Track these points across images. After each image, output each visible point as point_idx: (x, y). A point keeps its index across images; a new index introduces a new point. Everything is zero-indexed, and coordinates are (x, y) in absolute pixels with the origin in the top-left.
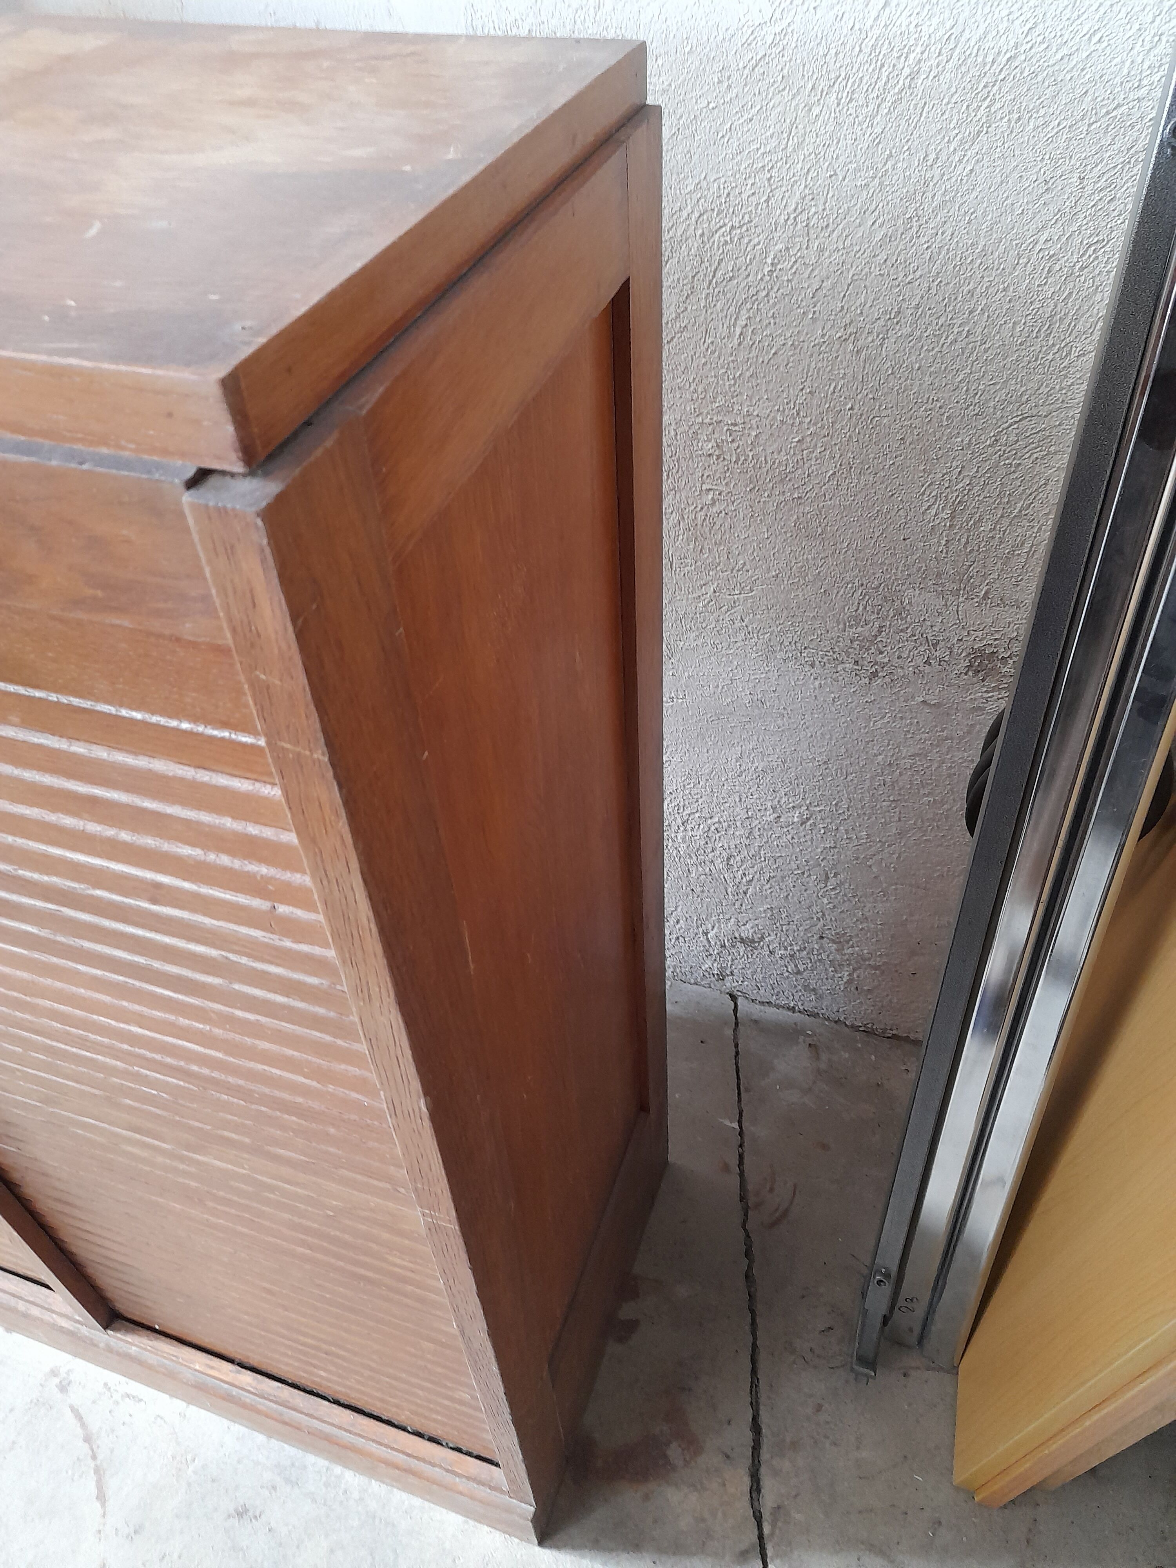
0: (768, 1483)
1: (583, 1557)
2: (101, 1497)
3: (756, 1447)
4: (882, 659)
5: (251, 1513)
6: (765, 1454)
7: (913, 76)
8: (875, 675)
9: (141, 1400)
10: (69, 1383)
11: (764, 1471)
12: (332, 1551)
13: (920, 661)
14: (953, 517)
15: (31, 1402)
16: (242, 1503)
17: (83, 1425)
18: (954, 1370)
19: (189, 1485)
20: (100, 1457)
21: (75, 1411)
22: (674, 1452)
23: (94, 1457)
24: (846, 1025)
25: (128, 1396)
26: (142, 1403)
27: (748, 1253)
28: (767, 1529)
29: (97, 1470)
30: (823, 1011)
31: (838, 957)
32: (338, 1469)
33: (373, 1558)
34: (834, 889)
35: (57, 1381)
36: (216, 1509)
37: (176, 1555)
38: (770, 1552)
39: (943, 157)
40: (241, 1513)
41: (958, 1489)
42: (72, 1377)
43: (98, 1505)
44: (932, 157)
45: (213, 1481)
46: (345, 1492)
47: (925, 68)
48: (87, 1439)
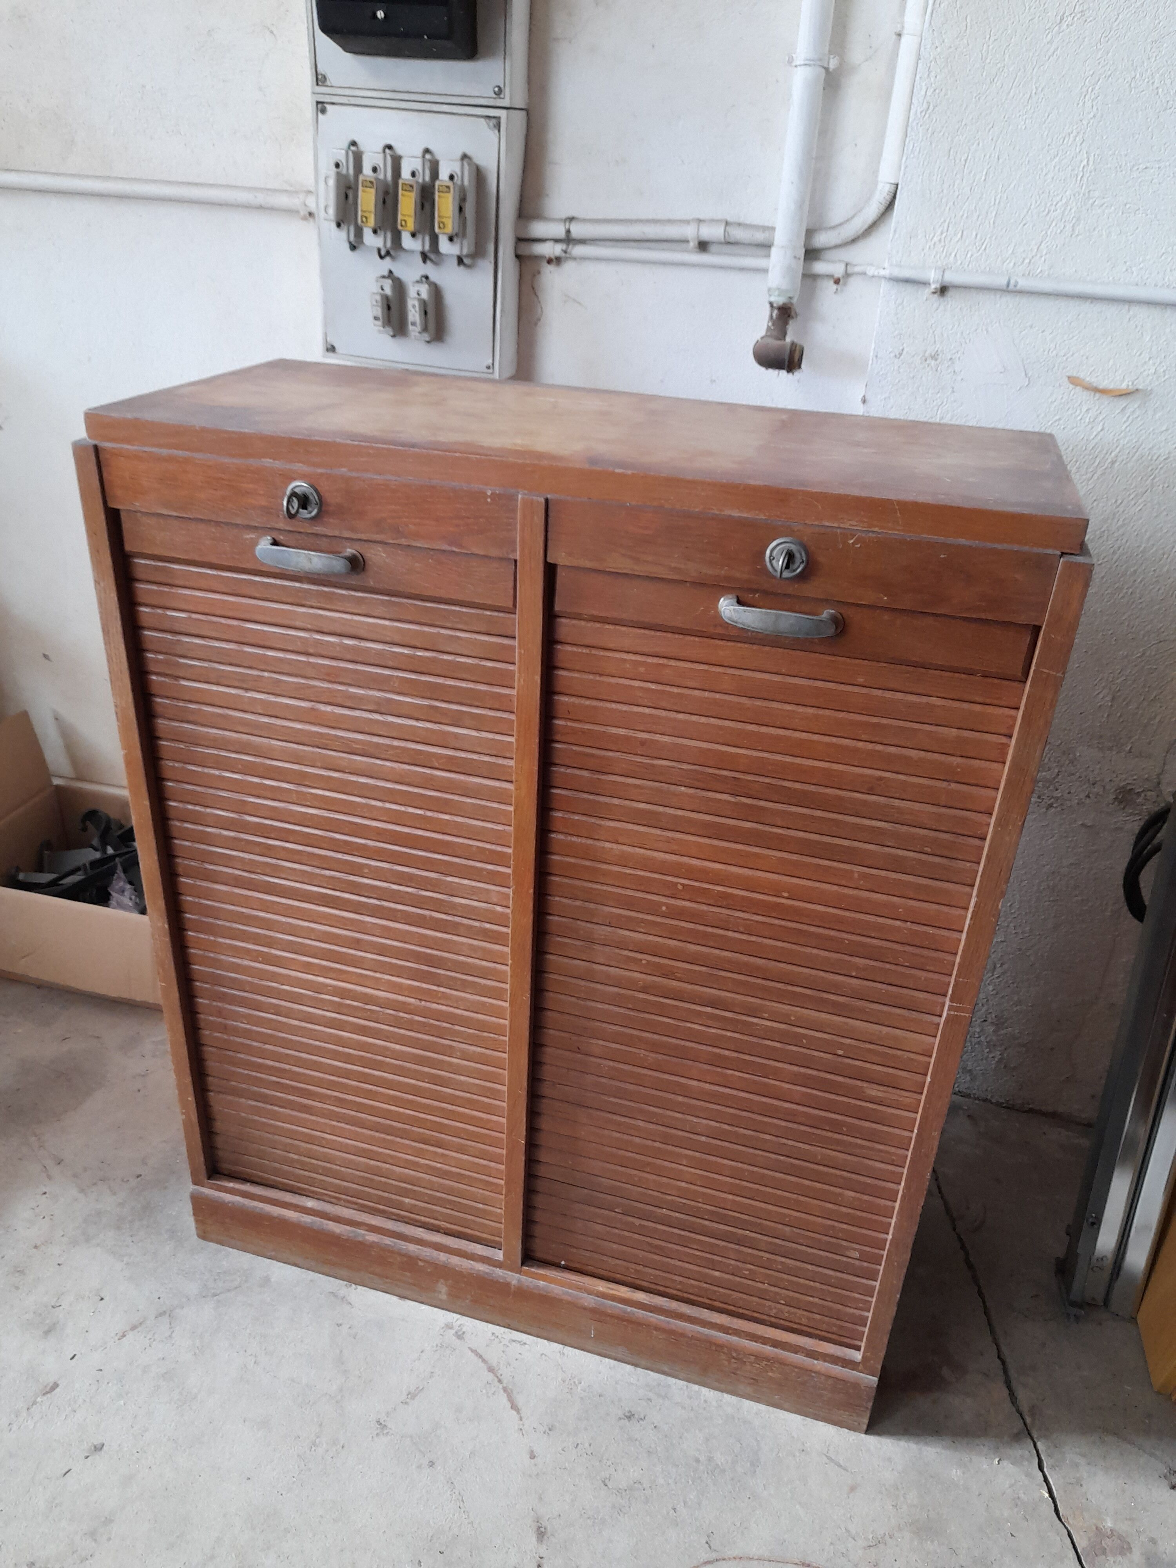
0: (1022, 1395)
1: (900, 1440)
2: (514, 1407)
3: (1005, 1371)
4: (1057, 794)
5: (636, 1416)
6: (1012, 1373)
7: (1113, 463)
8: (1051, 806)
9: (525, 1344)
10: (464, 1333)
11: (1014, 1384)
12: (707, 1440)
13: (1082, 796)
14: (1113, 699)
15: (437, 1346)
16: (627, 1409)
17: (484, 1361)
18: (1133, 1320)
19: (582, 1398)
20: (505, 1381)
21: (474, 1351)
22: (945, 1372)
23: (500, 1381)
24: (992, 1103)
25: (514, 1341)
26: (526, 1346)
27: (963, 1247)
28: (1028, 1420)
29: (505, 1390)
30: (974, 1092)
31: (994, 1038)
32: (697, 1388)
33: (741, 1444)
34: (998, 977)
35: (452, 1333)
36: (608, 1414)
37: (587, 1445)
38: (1035, 1436)
39: (1125, 502)
40: (630, 1416)
41: (1159, 1393)
42: (464, 1329)
43: (514, 1413)
44: (1119, 502)
45: (600, 1396)
46: (705, 1401)
47: (1120, 459)
48: (491, 1370)
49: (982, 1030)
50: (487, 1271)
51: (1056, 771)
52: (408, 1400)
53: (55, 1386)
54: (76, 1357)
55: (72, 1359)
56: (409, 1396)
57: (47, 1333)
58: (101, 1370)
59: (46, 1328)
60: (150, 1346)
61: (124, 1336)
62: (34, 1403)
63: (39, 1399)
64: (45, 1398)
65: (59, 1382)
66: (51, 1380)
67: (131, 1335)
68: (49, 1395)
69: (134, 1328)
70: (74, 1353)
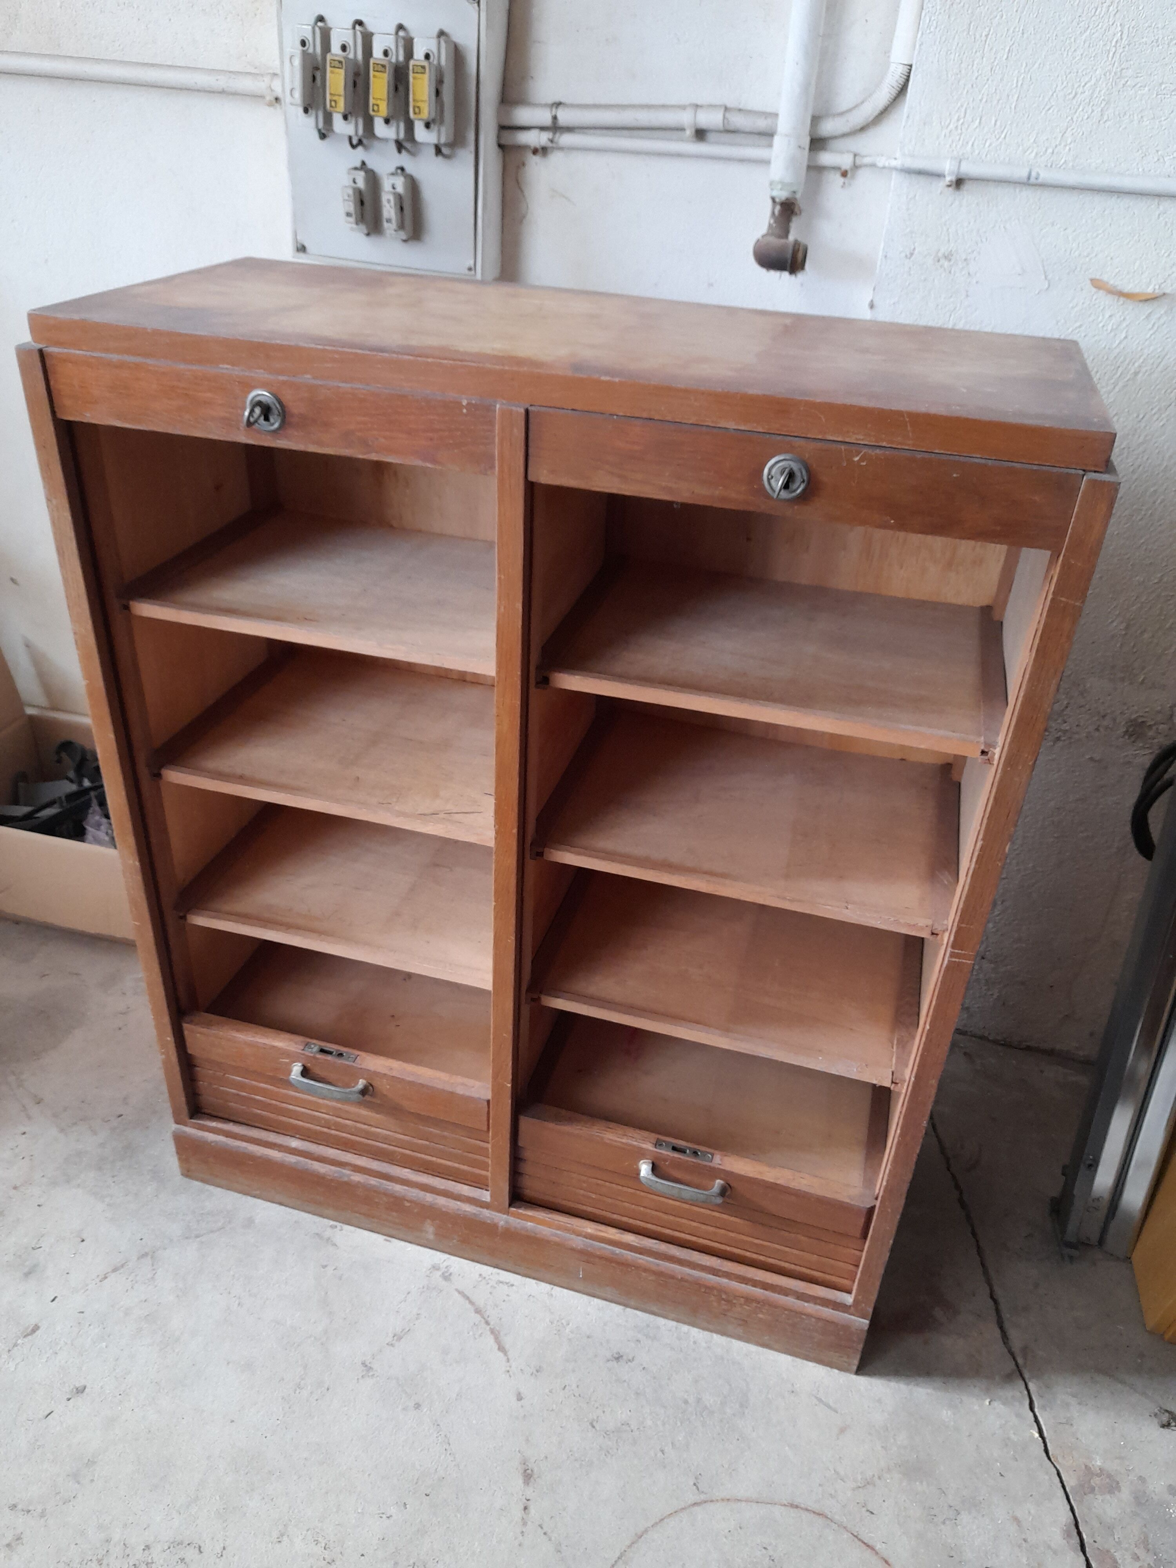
0: (1014, 1334)
1: (890, 1380)
2: (502, 1349)
3: (998, 1311)
4: (1065, 727)
5: (625, 1357)
6: (1006, 1315)
7: (1136, 373)
8: (1058, 739)
9: (512, 1285)
10: (451, 1274)
11: (1007, 1325)
12: (696, 1382)
13: (1091, 728)
14: (1127, 628)
15: (423, 1287)
16: (615, 1351)
17: (471, 1303)
18: (1128, 1259)
19: (570, 1340)
20: (492, 1323)
21: (460, 1293)
22: (938, 1313)
23: (487, 1323)
24: (989, 1040)
25: (501, 1282)
26: (514, 1287)
27: (957, 1187)
28: (1020, 1361)
29: (492, 1331)
31: (993, 975)
32: (685, 1328)
33: (730, 1385)
34: (999, 915)
35: (439, 1273)
36: (596, 1356)
37: (574, 1386)
38: (1026, 1376)
39: (1147, 416)
40: (618, 1358)
41: (1151, 1333)
42: (451, 1270)
43: (500, 1354)
44: (1141, 416)
45: (588, 1337)
46: (695, 1343)
47: (1144, 370)
48: (478, 1311)
49: (981, 968)
50: (474, 1212)
51: (1065, 702)
52: (394, 1342)
53: (36, 1328)
54: (56, 1300)
55: (53, 1300)
56: (395, 1338)
57: (27, 1275)
58: (83, 1312)
59: (26, 1270)
60: (132, 1287)
61: (106, 1278)
62: (16, 1345)
63: (20, 1341)
64: (26, 1340)
65: (39, 1325)
66: (33, 1321)
67: (112, 1277)
68: (30, 1337)
69: (115, 1270)
70: (56, 1295)
